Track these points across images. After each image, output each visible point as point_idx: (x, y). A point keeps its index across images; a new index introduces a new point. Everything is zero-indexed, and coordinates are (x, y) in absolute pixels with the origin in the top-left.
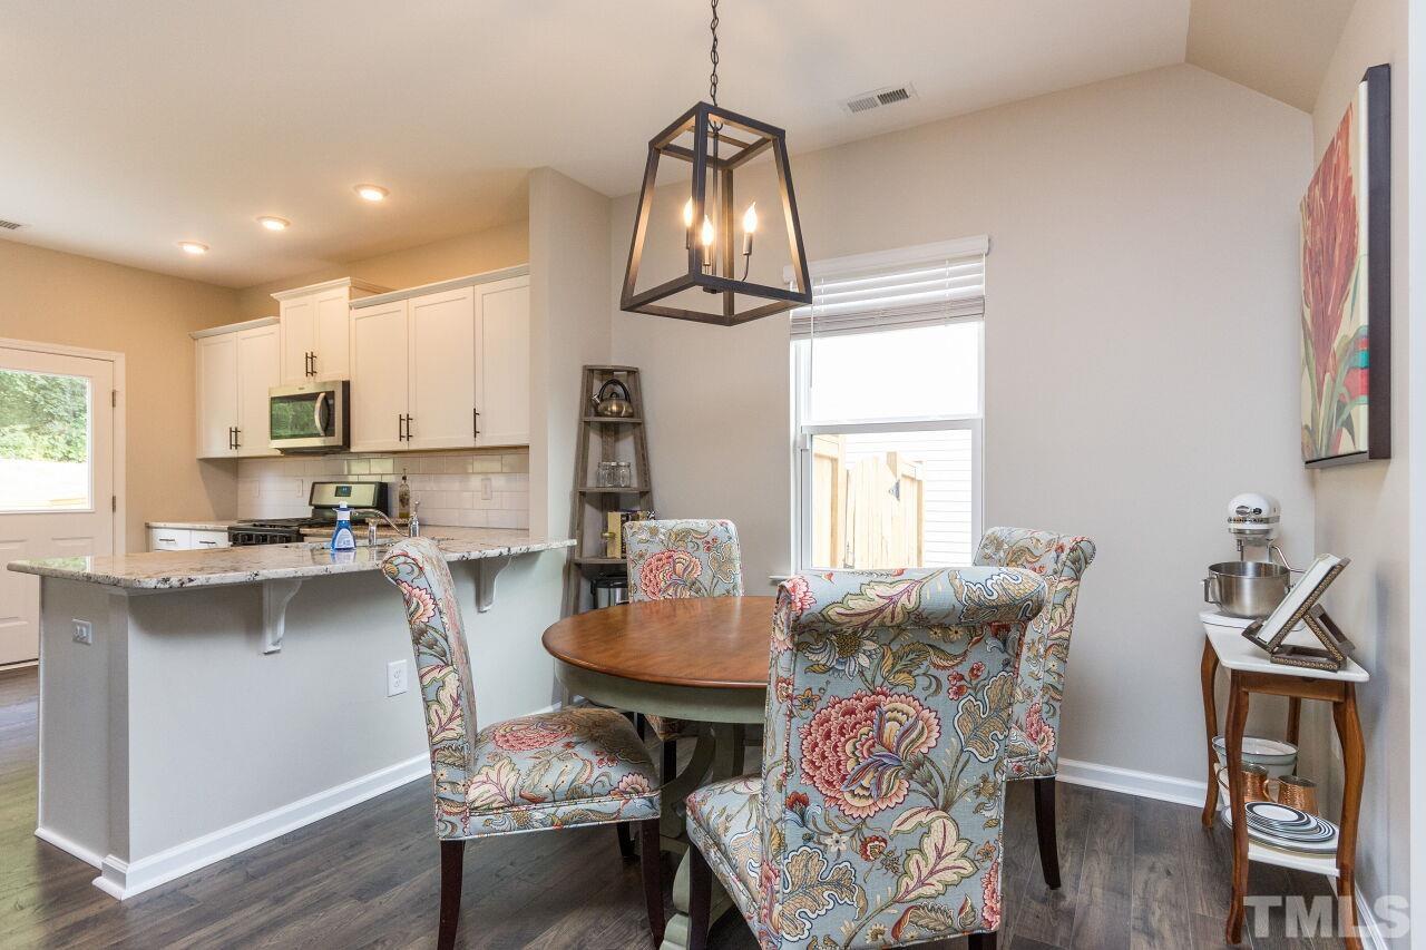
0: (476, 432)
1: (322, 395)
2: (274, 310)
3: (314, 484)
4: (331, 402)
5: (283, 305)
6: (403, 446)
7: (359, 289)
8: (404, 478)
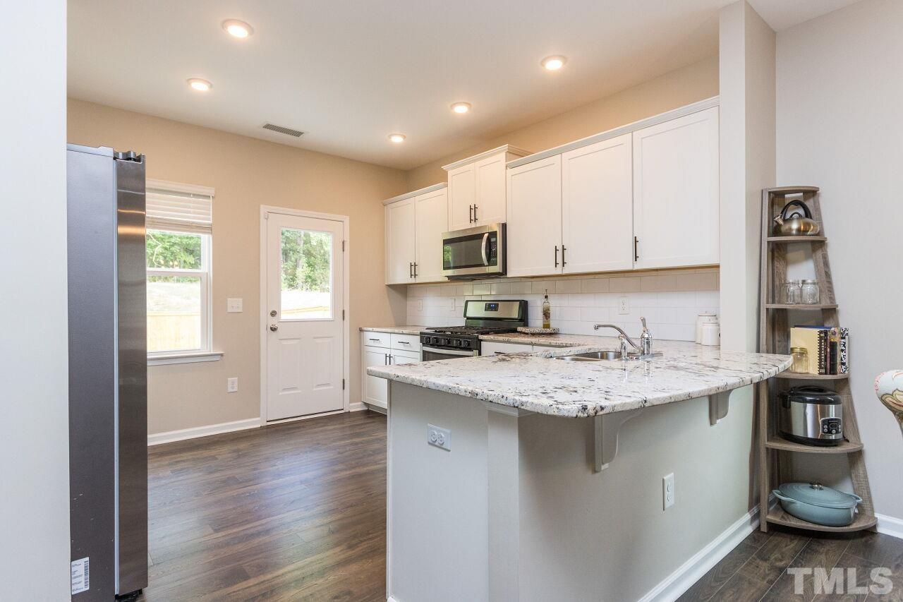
0: (636, 257)
1: (486, 235)
2: (444, 177)
3: (467, 302)
4: (493, 240)
5: (450, 173)
6: (558, 271)
7: (512, 153)
8: (546, 297)
